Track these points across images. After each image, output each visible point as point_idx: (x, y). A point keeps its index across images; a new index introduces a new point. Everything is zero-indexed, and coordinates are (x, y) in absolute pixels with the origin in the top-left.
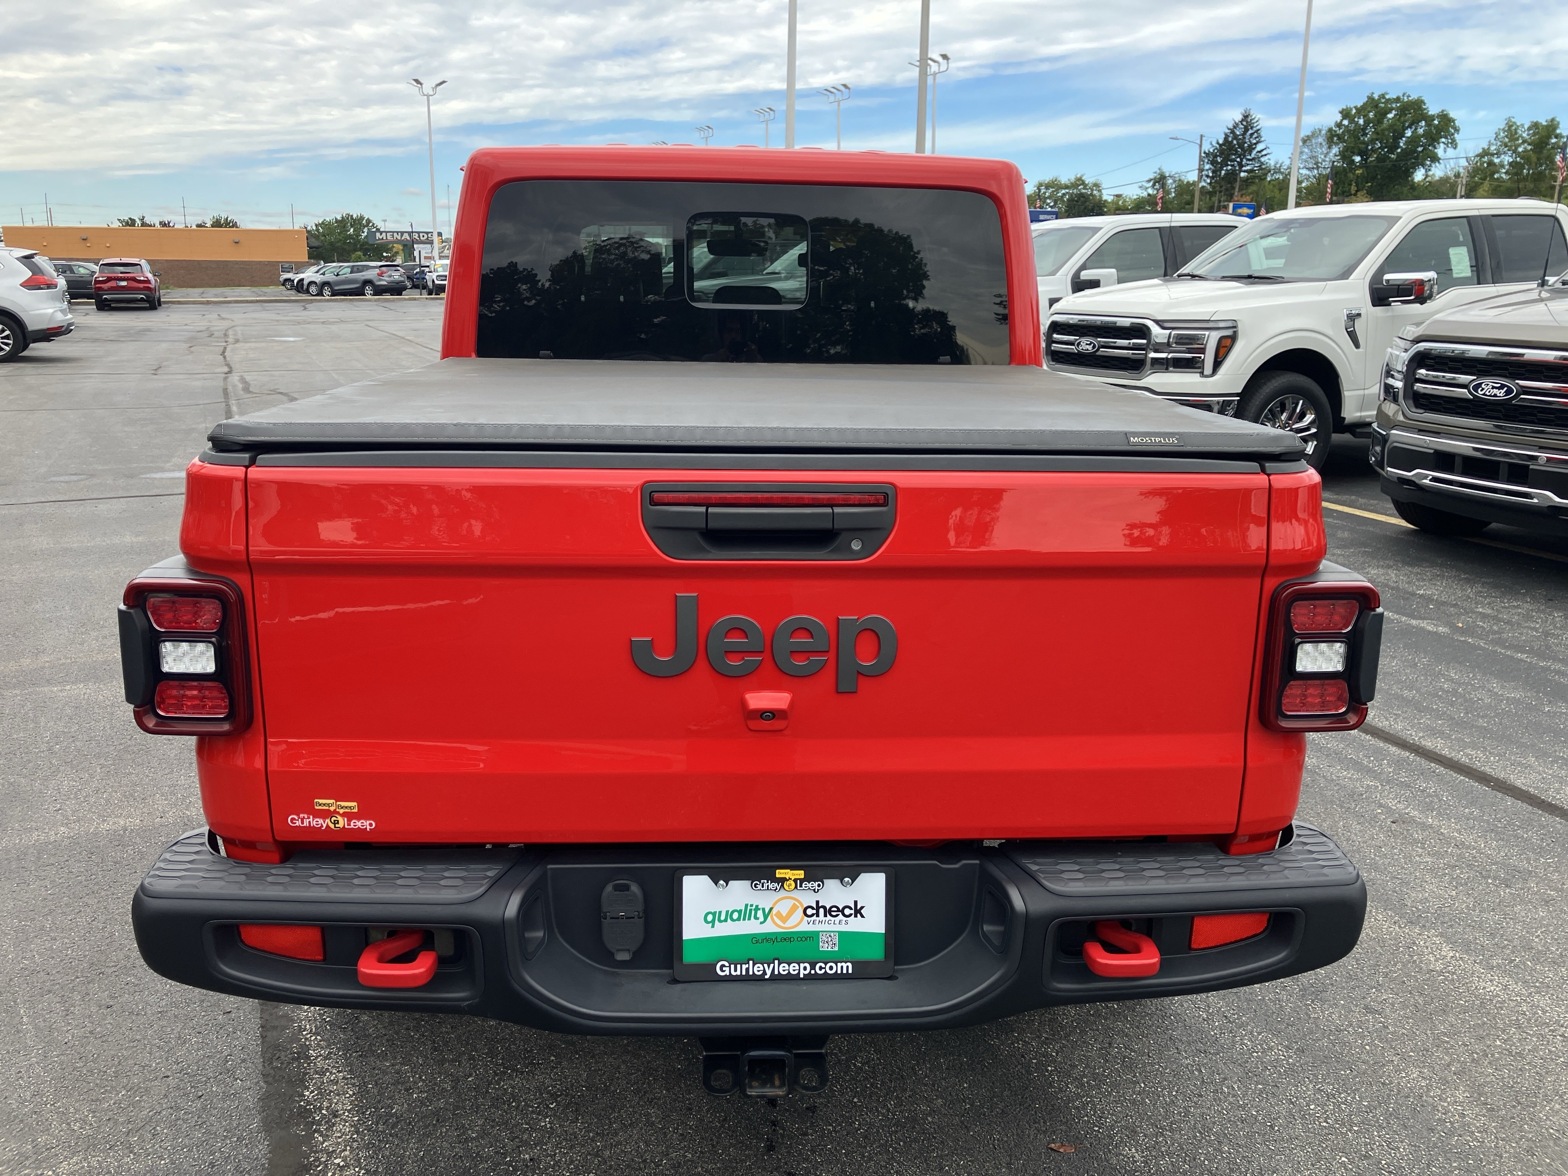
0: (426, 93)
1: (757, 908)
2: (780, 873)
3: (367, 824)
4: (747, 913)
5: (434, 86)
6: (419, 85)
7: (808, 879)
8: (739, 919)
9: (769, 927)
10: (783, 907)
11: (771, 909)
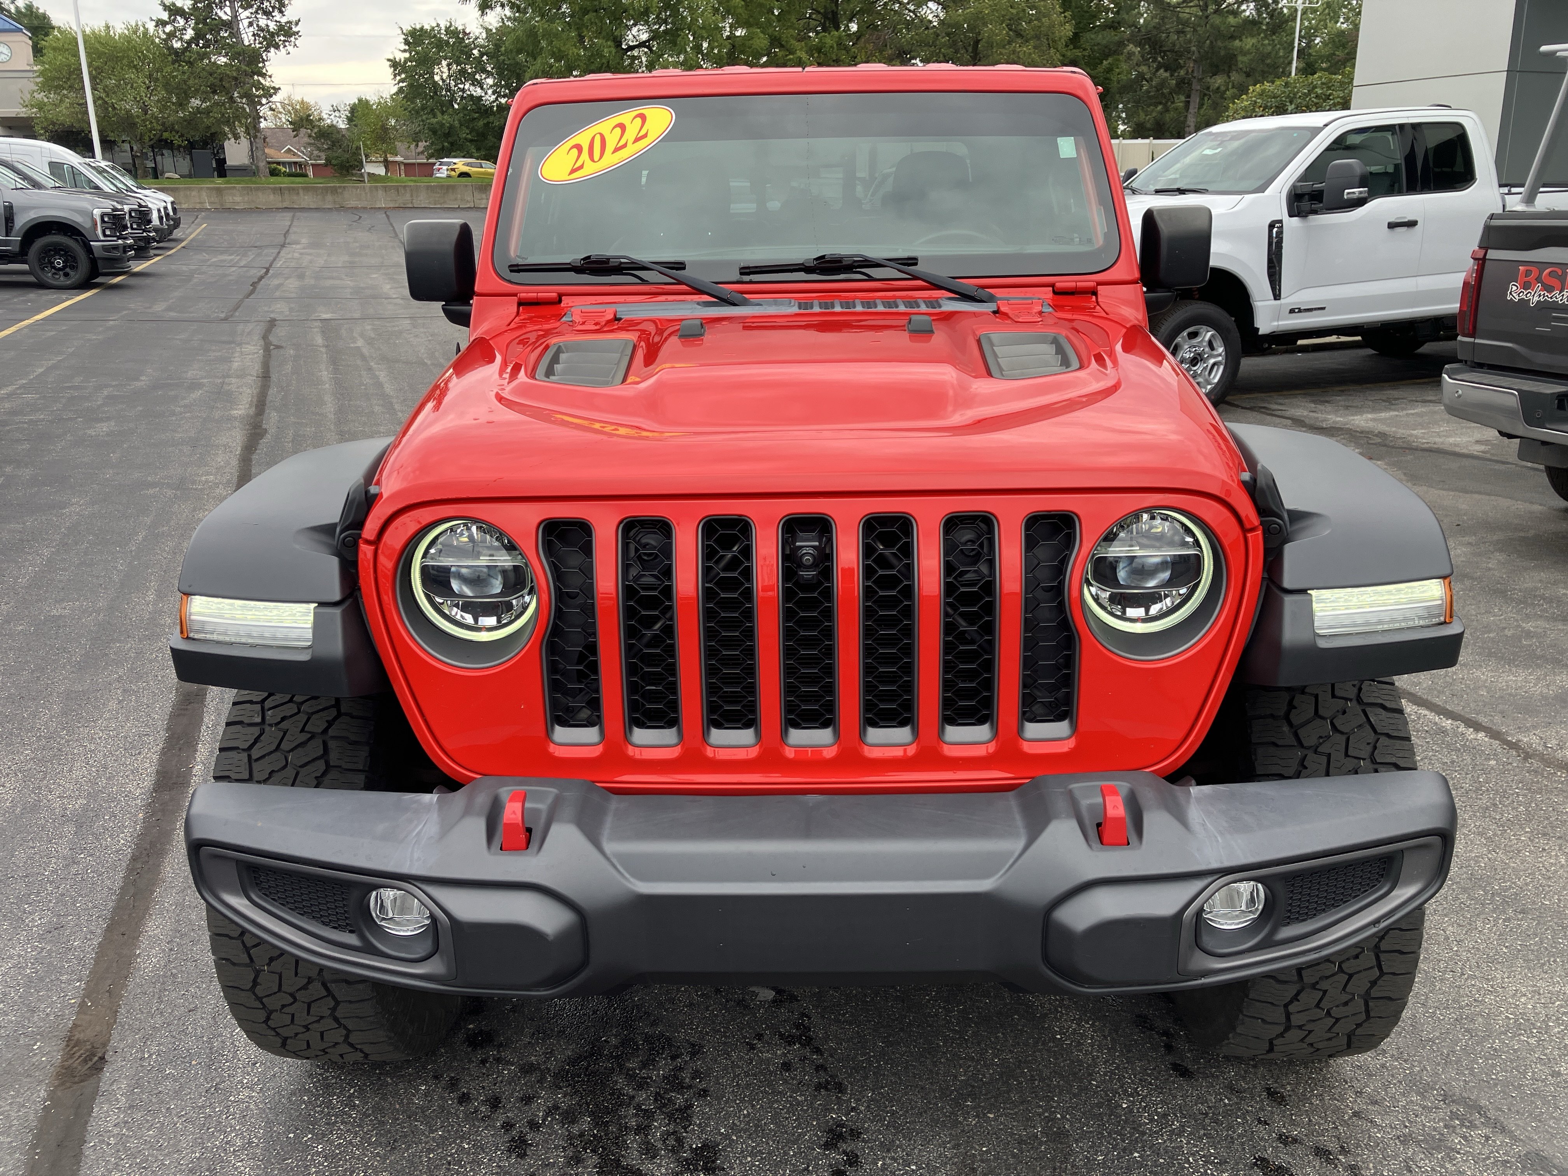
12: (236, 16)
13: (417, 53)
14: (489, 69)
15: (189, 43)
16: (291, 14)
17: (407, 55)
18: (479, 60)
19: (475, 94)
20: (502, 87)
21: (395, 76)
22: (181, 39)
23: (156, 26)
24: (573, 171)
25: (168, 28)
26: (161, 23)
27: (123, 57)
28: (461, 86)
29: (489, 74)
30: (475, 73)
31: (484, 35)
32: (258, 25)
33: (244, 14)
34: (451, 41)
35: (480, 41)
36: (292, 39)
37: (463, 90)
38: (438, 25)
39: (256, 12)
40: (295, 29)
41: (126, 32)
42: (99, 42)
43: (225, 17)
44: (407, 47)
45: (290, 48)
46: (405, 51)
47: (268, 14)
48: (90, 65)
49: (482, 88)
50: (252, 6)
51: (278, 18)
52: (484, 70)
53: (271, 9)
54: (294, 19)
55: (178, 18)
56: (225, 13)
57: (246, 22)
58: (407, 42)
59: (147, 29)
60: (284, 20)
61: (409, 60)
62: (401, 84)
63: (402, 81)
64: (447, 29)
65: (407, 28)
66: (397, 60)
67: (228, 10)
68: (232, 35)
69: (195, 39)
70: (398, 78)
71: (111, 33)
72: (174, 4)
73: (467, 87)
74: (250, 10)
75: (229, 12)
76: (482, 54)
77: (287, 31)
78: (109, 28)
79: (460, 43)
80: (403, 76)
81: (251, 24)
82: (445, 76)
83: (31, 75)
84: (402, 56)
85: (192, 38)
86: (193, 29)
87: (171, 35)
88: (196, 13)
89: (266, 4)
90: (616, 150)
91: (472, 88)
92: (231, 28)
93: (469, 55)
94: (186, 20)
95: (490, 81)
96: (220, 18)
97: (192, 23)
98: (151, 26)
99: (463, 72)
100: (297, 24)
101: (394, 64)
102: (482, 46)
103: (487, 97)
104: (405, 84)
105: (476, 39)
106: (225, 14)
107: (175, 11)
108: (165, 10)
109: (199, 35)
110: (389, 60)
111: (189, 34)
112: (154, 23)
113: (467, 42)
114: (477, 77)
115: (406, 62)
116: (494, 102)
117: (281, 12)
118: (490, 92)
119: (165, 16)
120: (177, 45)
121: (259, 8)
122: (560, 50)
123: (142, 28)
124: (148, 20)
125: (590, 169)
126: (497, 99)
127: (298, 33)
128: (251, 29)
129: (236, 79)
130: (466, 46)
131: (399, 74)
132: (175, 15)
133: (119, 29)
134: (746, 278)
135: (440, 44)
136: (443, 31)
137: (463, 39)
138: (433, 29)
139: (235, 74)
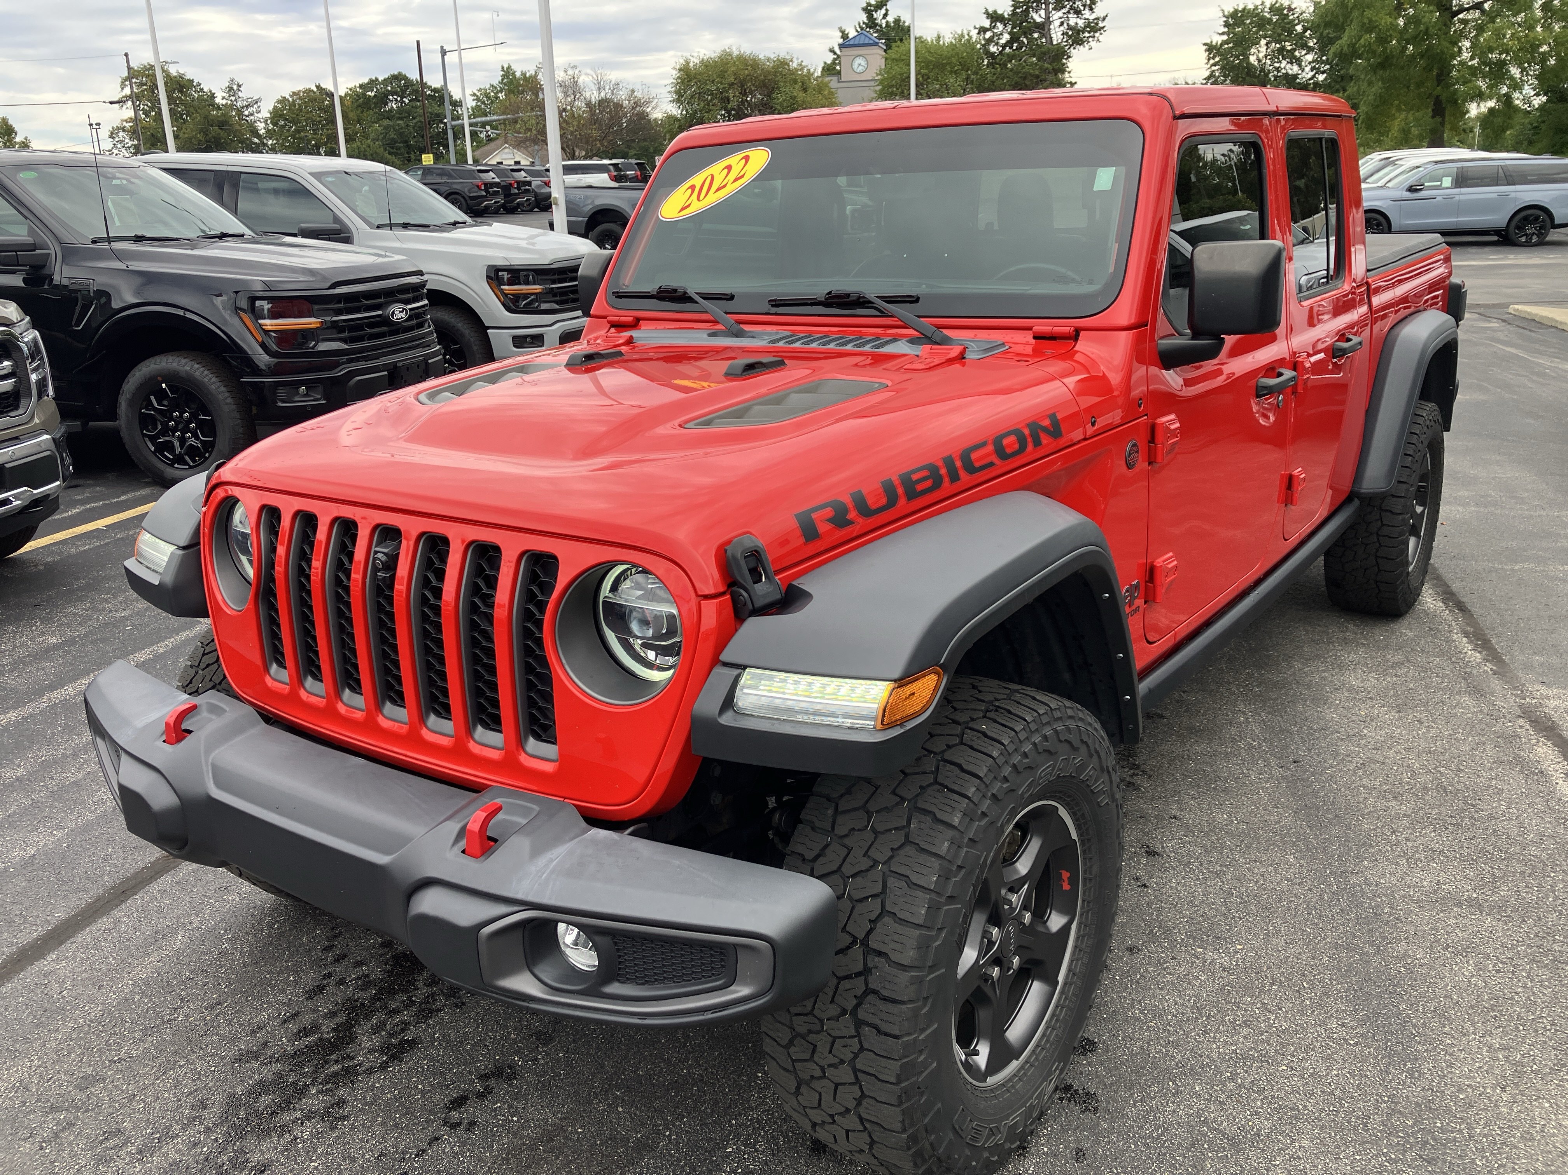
12: (1049, 18)
13: (1235, 34)
14: (1311, 44)
15: (1004, 47)
16: (1100, 10)
17: (1225, 37)
18: (1301, 36)
19: (1290, 72)
20: (1322, 62)
21: (1209, 60)
22: (997, 44)
23: (979, 33)
24: (683, 209)
25: (988, 35)
26: (982, 30)
27: (947, 64)
28: (1277, 65)
29: (1310, 50)
30: (1295, 50)
31: (1312, 9)
32: (1068, 25)
33: (1056, 16)
34: (1275, 19)
35: (1306, 16)
36: (1097, 35)
37: (1278, 69)
38: (1263, 4)
39: (1069, 12)
40: (1101, 24)
41: (954, 41)
42: (930, 52)
43: (1039, 20)
44: (1226, 30)
45: (1093, 44)
46: (1223, 34)
47: (1078, 12)
48: (918, 73)
49: (1300, 66)
50: (1064, 7)
51: (1086, 16)
52: (1304, 46)
53: (1082, 8)
54: (1102, 15)
55: (998, 24)
56: (1040, 16)
57: (1057, 23)
58: (1227, 24)
59: (971, 37)
60: (1092, 17)
61: (1224, 43)
62: (1214, 68)
63: (1214, 65)
64: (1272, 8)
65: (1229, 9)
66: (1214, 43)
67: (1042, 13)
68: (1042, 35)
69: (1009, 43)
70: (1212, 62)
71: (941, 43)
72: (995, 12)
73: (1283, 66)
74: (1064, 11)
75: (1043, 15)
76: (1305, 29)
77: (1094, 28)
78: (939, 37)
79: (1283, 20)
80: (1217, 59)
81: (1062, 24)
82: (1261, 55)
83: (872, 83)
84: (1218, 40)
85: (1008, 42)
86: (1009, 33)
87: (989, 41)
88: (1014, 18)
89: (1078, 3)
90: (718, 189)
91: (1289, 65)
92: (1043, 29)
93: (1290, 31)
94: (1005, 25)
95: (1310, 57)
96: (1034, 20)
97: (1009, 28)
98: (974, 33)
99: (1282, 50)
100: (1104, 19)
101: (1210, 48)
102: (1307, 21)
103: (1304, 74)
104: (1217, 67)
105: (1301, 14)
106: (1038, 17)
107: (995, 17)
108: (988, 18)
109: (1014, 38)
110: (1205, 44)
111: (1006, 37)
112: (977, 31)
113: (1291, 18)
114: (1297, 53)
115: (1222, 45)
116: (1310, 79)
117: (1091, 9)
118: (1308, 69)
119: (987, 23)
120: (993, 49)
121: (1071, 8)
122: (1370, 21)
123: (967, 37)
124: (972, 29)
125: (697, 207)
126: (1314, 76)
127: (1103, 28)
128: (1062, 28)
129: (1037, 77)
130: (1289, 23)
131: (1213, 58)
132: (996, 21)
133: (948, 38)
134: (774, 310)
135: (1262, 23)
136: (1267, 10)
137: (1287, 15)
138: (1256, 8)
139: (1037, 72)
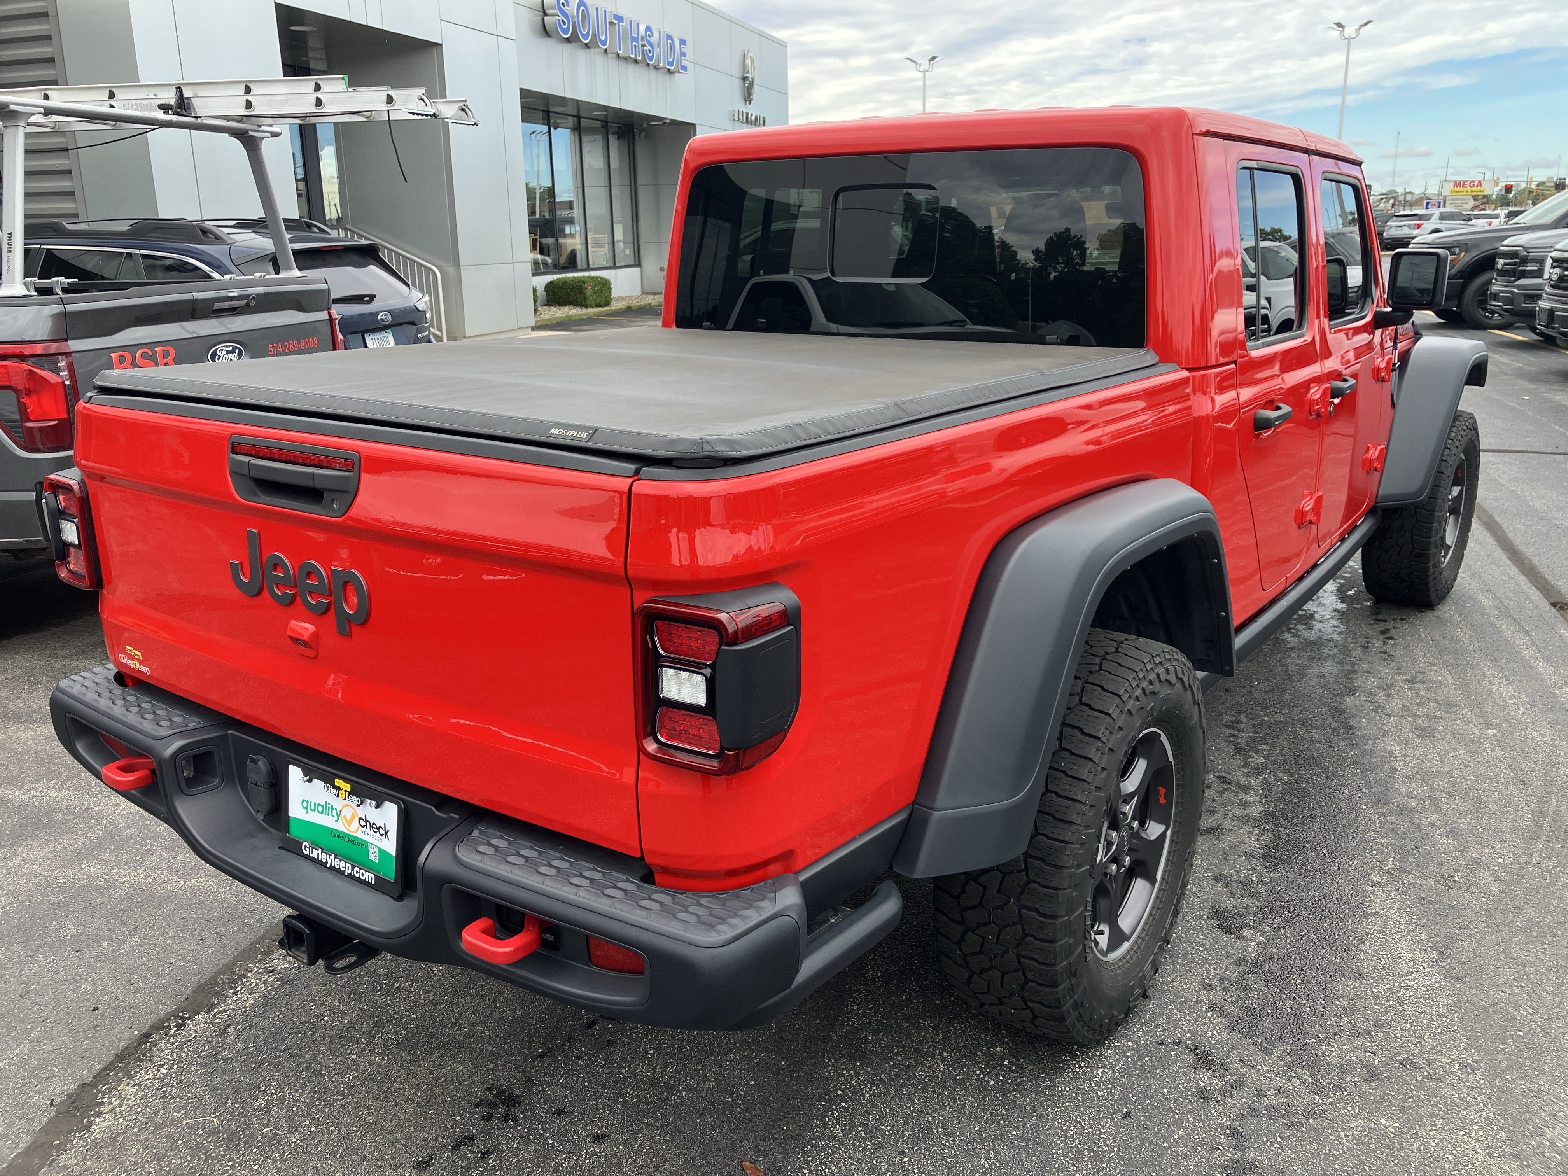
0: (1347, 37)
1: (332, 809)
2: (338, 782)
3: (144, 669)
4: (327, 809)
5: (1357, 27)
6: (1341, 29)
7: (353, 793)
8: (322, 812)
9: (340, 827)
10: (347, 813)
11: (341, 811)
